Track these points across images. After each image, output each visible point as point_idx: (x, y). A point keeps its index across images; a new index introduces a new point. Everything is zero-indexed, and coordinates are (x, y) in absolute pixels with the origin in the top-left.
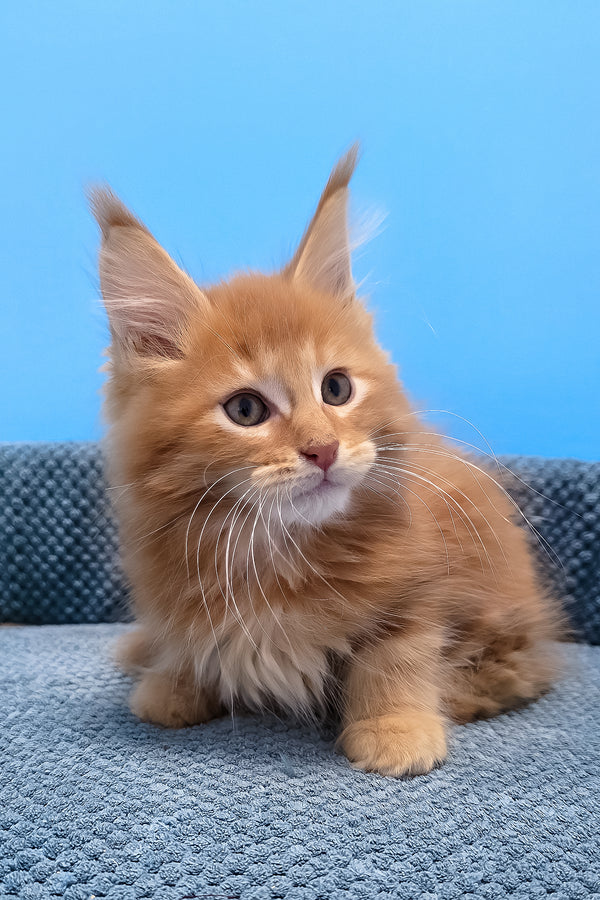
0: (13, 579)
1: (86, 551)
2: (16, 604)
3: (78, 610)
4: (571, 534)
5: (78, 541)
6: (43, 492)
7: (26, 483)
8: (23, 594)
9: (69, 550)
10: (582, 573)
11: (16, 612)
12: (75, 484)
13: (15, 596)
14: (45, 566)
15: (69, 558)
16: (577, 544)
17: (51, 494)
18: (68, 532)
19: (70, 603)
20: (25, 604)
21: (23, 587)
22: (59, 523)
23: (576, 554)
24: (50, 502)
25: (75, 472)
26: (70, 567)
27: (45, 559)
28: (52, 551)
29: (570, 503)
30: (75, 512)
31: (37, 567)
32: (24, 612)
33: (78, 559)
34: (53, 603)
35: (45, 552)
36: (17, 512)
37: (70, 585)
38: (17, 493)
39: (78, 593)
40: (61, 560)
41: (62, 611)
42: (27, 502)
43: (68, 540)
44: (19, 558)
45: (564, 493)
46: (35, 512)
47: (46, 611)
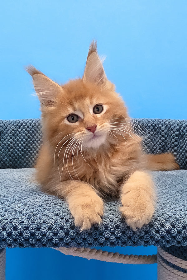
0: (10, 156)
1: (29, 148)
2: (11, 163)
3: (27, 164)
4: (159, 138)
5: (27, 145)
6: (18, 132)
7: (13, 130)
8: (13, 160)
9: (25, 148)
10: (162, 149)
11: (11, 165)
12: (26, 130)
13: (10, 161)
14: (18, 152)
15: (25, 150)
16: (160, 141)
17: (20, 133)
18: (24, 143)
19: (25, 162)
20: (13, 163)
21: (12, 158)
22: (22, 140)
23: (160, 144)
24: (20, 135)
25: (26, 127)
26: (25, 152)
27: (18, 150)
28: (20, 148)
29: (158, 130)
30: (26, 137)
31: (16, 152)
32: (13, 165)
33: (27, 150)
34: (21, 162)
35: (18, 148)
36: (11, 138)
37: (25, 157)
38: (11, 132)
39: (27, 159)
40: (23, 150)
41: (23, 165)
42: (13, 135)
43: (24, 145)
44: (11, 150)
45: (156, 127)
46: (16, 137)
47: (19, 165)
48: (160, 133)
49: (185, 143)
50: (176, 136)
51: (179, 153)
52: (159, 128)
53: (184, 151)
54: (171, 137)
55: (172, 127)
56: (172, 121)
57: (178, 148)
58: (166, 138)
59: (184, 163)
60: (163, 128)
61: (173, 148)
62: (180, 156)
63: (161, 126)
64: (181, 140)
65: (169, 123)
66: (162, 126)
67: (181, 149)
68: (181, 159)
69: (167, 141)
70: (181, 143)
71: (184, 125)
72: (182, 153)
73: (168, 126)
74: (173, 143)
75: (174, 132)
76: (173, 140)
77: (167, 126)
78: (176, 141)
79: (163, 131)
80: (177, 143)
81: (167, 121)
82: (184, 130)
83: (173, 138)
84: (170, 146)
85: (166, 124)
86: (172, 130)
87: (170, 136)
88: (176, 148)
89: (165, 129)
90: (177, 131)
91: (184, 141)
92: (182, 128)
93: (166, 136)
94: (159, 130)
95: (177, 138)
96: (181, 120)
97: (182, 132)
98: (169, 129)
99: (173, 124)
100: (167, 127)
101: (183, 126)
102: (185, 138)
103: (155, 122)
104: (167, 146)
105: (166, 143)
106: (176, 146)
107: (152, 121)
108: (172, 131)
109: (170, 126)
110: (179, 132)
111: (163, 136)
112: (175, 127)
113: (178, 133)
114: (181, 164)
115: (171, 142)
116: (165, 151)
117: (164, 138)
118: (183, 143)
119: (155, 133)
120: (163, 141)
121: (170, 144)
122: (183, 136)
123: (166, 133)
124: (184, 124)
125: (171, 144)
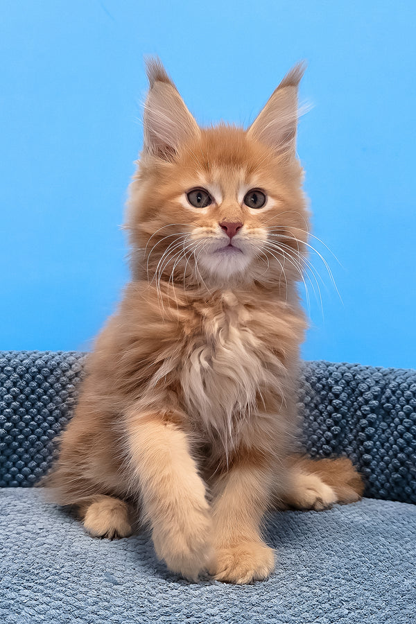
4: (325, 414)
16: (329, 422)
29: (323, 393)
45: (319, 385)
48: (330, 402)
49: (393, 432)
50: (373, 410)
51: (378, 456)
52: (327, 388)
53: (391, 453)
54: (359, 413)
55: (363, 386)
56: (361, 370)
57: (375, 443)
58: (344, 416)
59: (388, 482)
60: (337, 388)
61: (362, 442)
62: (378, 462)
63: (333, 382)
64: (384, 421)
65: (354, 376)
66: (337, 382)
67: (383, 445)
68: (382, 471)
69: (348, 421)
70: (384, 431)
71: (393, 384)
72: (385, 456)
73: (352, 385)
74: (363, 429)
75: (367, 402)
76: (364, 421)
77: (348, 383)
78: (371, 424)
79: (337, 396)
80: (372, 430)
81: (349, 368)
82: (394, 398)
83: (364, 416)
84: (355, 437)
85: (347, 379)
86: (361, 394)
87: (356, 411)
88: (369, 443)
89: (343, 391)
90: (375, 397)
91: (392, 425)
92: (388, 392)
93: (344, 409)
94: (328, 394)
95: (374, 416)
96: (385, 369)
97: (388, 402)
98: (353, 390)
99: (365, 379)
100: (348, 385)
101: (391, 386)
102: (393, 419)
103: (316, 371)
104: (346, 435)
105: (345, 427)
106: (369, 438)
107: (309, 369)
108: (360, 399)
109: (358, 384)
110: (380, 401)
111: (337, 410)
112: (369, 388)
113: (375, 403)
114: (382, 485)
115: (358, 426)
116: (341, 448)
117: (339, 415)
118: (389, 430)
119: (315, 402)
120: (336, 423)
121: (355, 431)
122: (388, 412)
123: (344, 403)
124: (394, 380)
125: (358, 432)
